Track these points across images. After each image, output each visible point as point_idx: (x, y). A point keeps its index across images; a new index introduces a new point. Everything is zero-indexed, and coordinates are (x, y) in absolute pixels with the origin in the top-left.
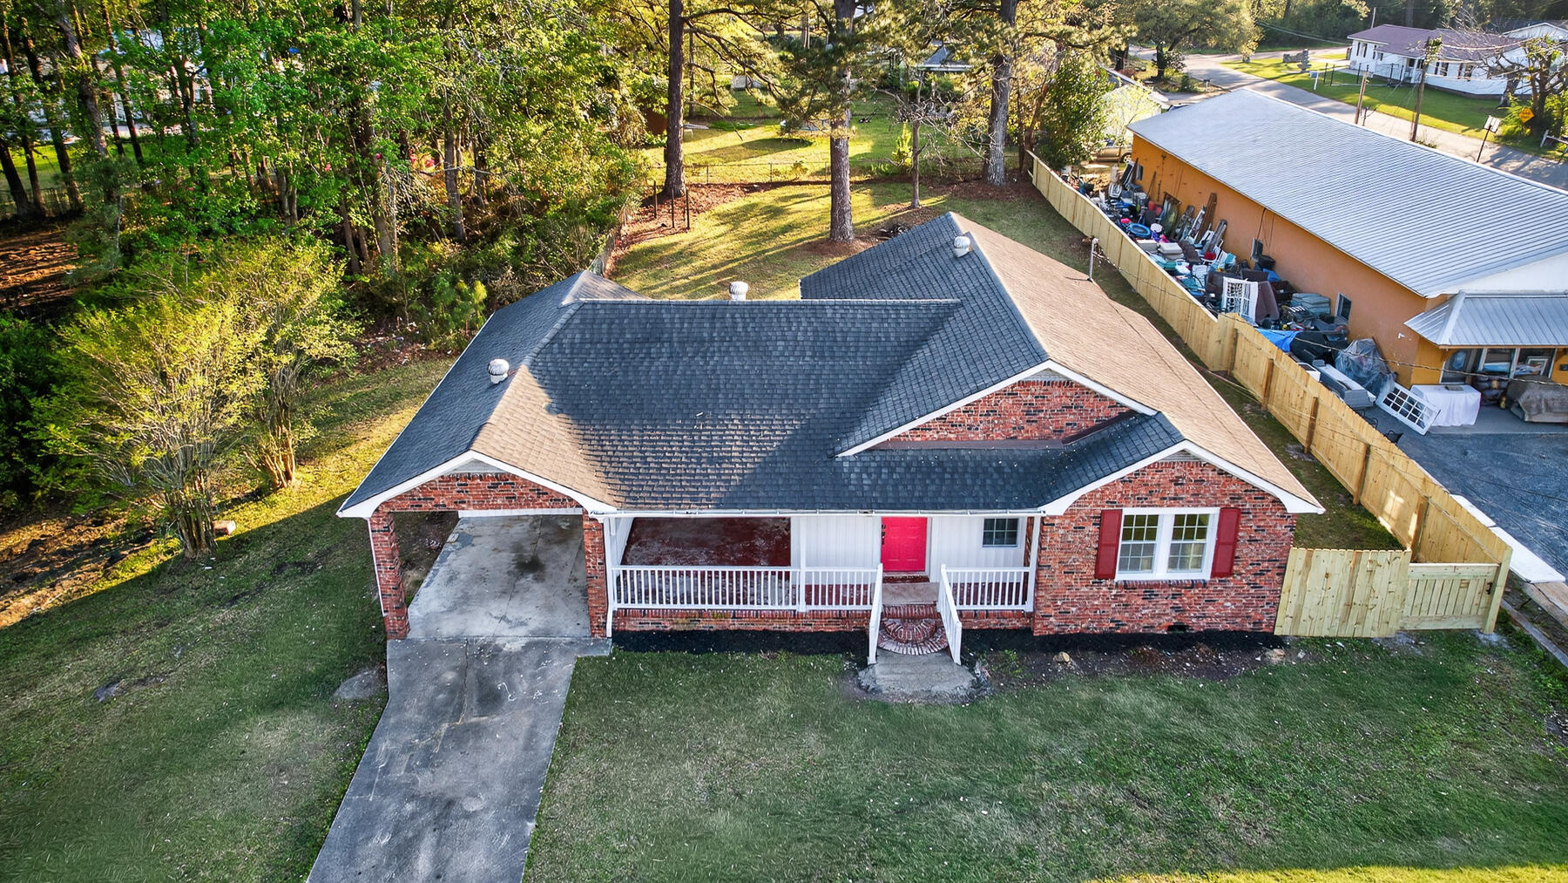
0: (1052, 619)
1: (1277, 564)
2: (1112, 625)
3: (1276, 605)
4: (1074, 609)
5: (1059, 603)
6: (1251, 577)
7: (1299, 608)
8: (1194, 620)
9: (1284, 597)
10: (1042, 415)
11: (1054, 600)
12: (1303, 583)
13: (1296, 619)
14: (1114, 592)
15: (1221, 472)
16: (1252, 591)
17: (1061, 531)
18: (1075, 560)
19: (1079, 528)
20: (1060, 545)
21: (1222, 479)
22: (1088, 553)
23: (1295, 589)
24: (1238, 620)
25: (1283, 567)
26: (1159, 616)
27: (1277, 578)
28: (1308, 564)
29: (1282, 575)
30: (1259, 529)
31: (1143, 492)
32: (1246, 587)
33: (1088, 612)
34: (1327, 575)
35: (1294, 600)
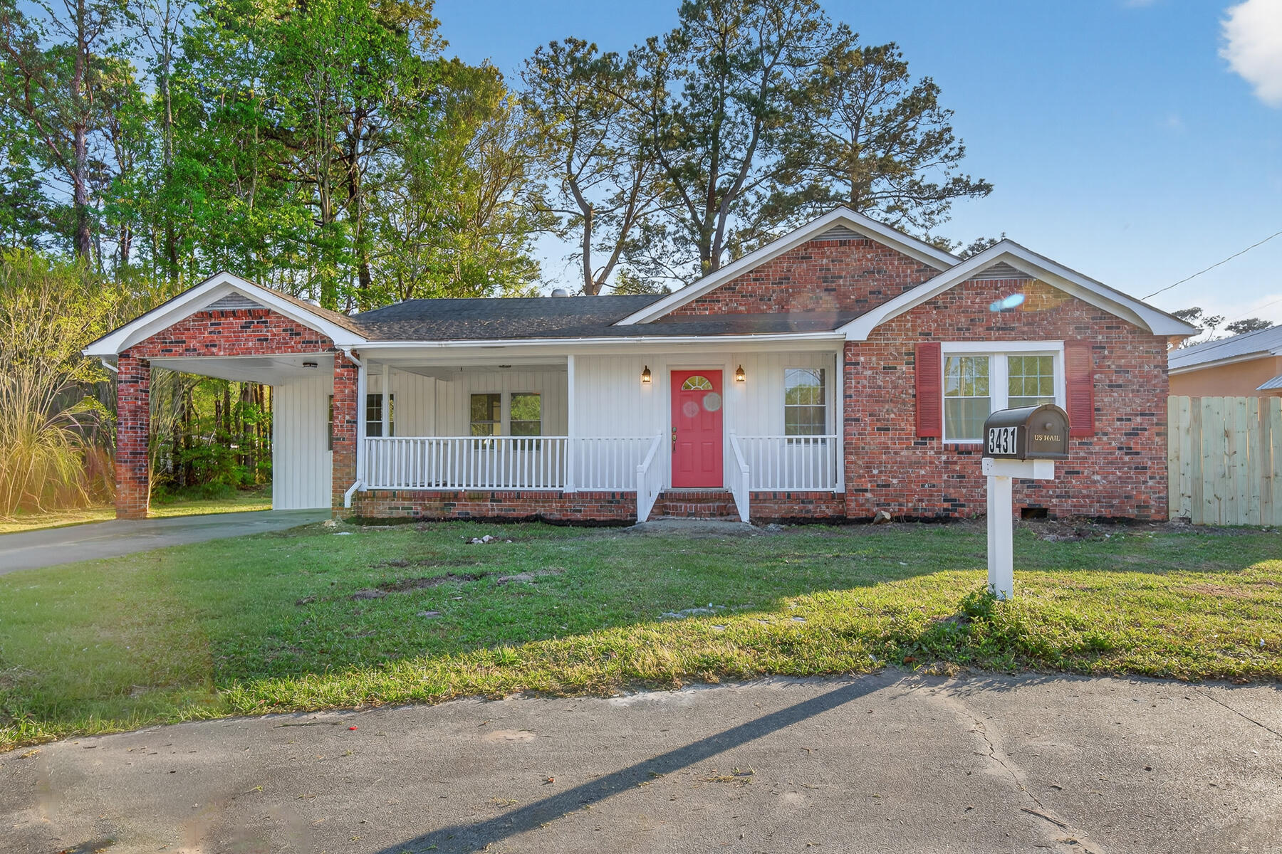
0: (868, 495)
1: (1154, 420)
2: (946, 505)
3: (1165, 479)
4: (895, 481)
5: (875, 472)
6: (1123, 439)
7: (1198, 481)
8: (1055, 501)
9: (1173, 467)
10: (841, 282)
11: (868, 467)
12: (1196, 445)
13: (1196, 497)
14: (944, 458)
16: (1127, 458)
17: (869, 373)
18: (889, 413)
19: (889, 369)
20: (868, 390)
22: (904, 403)
23: (1187, 455)
24: (1115, 502)
25: (1163, 425)
27: (1158, 439)
28: (1197, 419)
29: (1163, 434)
30: (1121, 371)
31: (963, 320)
32: (1118, 453)
33: (914, 487)
34: (1227, 434)
35: (1187, 472)
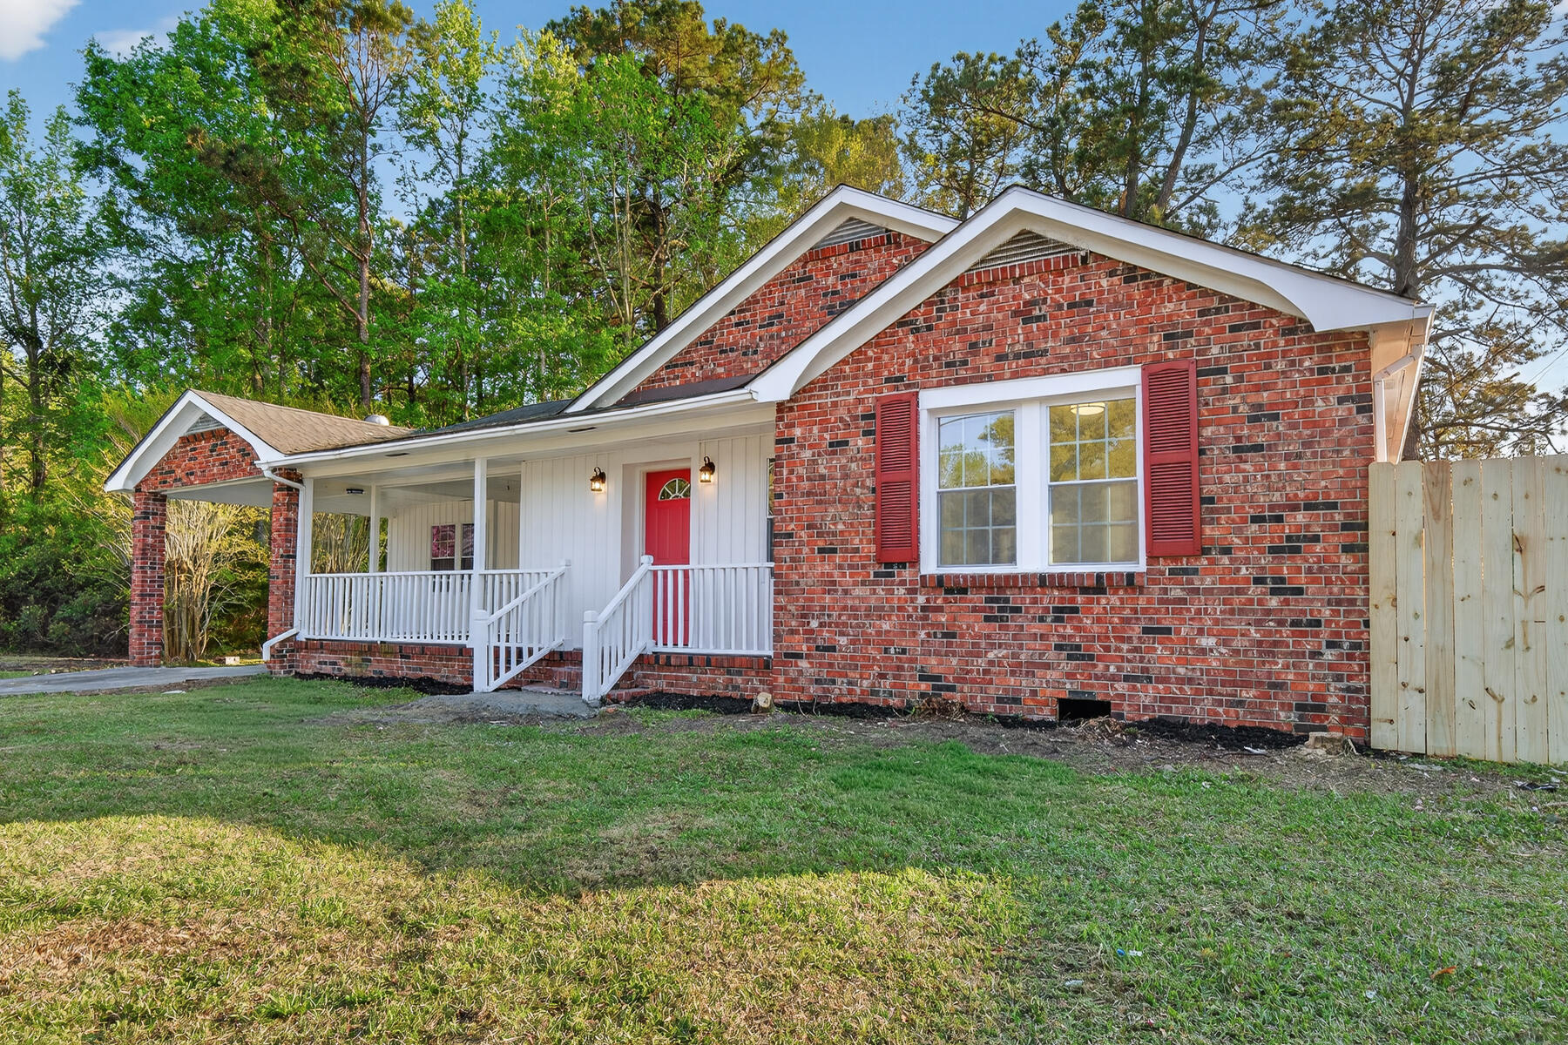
0: (803, 664)
1: (1339, 517)
2: (924, 686)
3: (1362, 648)
4: (843, 641)
5: (814, 624)
6: (1267, 559)
7: (1443, 655)
8: (1121, 687)
9: (1381, 621)
11: (805, 617)
12: (1438, 572)
14: (921, 600)
15: (1132, 273)
16: (1274, 602)
17: (807, 454)
18: (836, 519)
19: (839, 445)
20: (806, 484)
21: (1137, 290)
22: (859, 503)
23: (1415, 595)
24: (1248, 694)
25: (1358, 525)
26: (1031, 668)
27: (1345, 560)
28: (1440, 513)
29: (1359, 549)
30: (1260, 416)
31: (957, 347)
32: (1254, 591)
33: (872, 651)
35: (1420, 632)
